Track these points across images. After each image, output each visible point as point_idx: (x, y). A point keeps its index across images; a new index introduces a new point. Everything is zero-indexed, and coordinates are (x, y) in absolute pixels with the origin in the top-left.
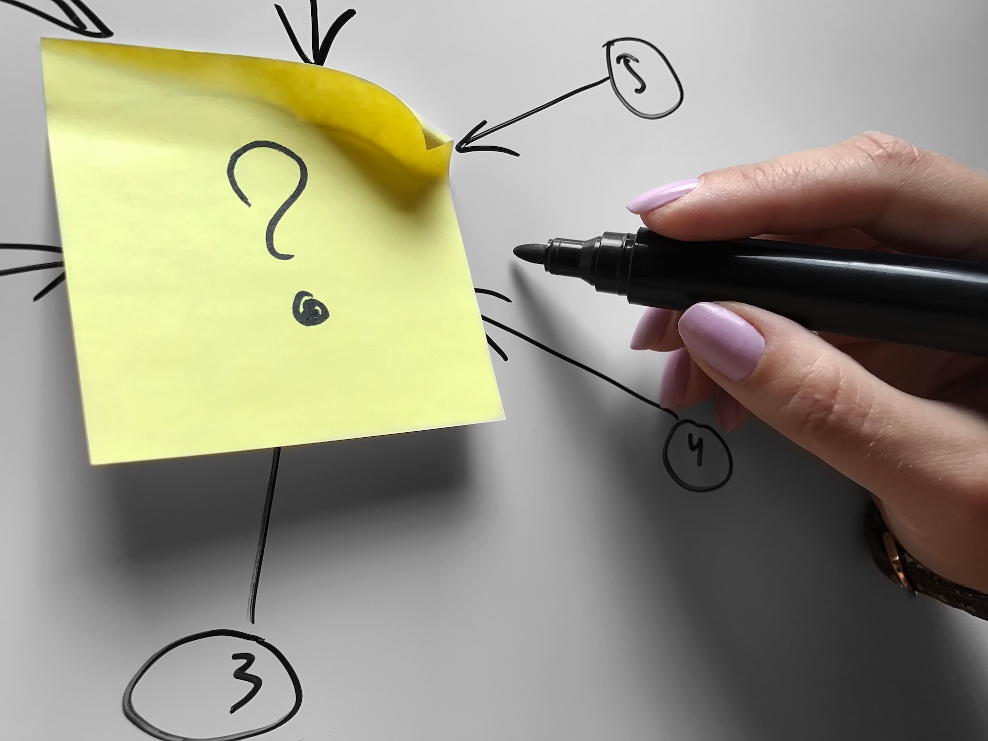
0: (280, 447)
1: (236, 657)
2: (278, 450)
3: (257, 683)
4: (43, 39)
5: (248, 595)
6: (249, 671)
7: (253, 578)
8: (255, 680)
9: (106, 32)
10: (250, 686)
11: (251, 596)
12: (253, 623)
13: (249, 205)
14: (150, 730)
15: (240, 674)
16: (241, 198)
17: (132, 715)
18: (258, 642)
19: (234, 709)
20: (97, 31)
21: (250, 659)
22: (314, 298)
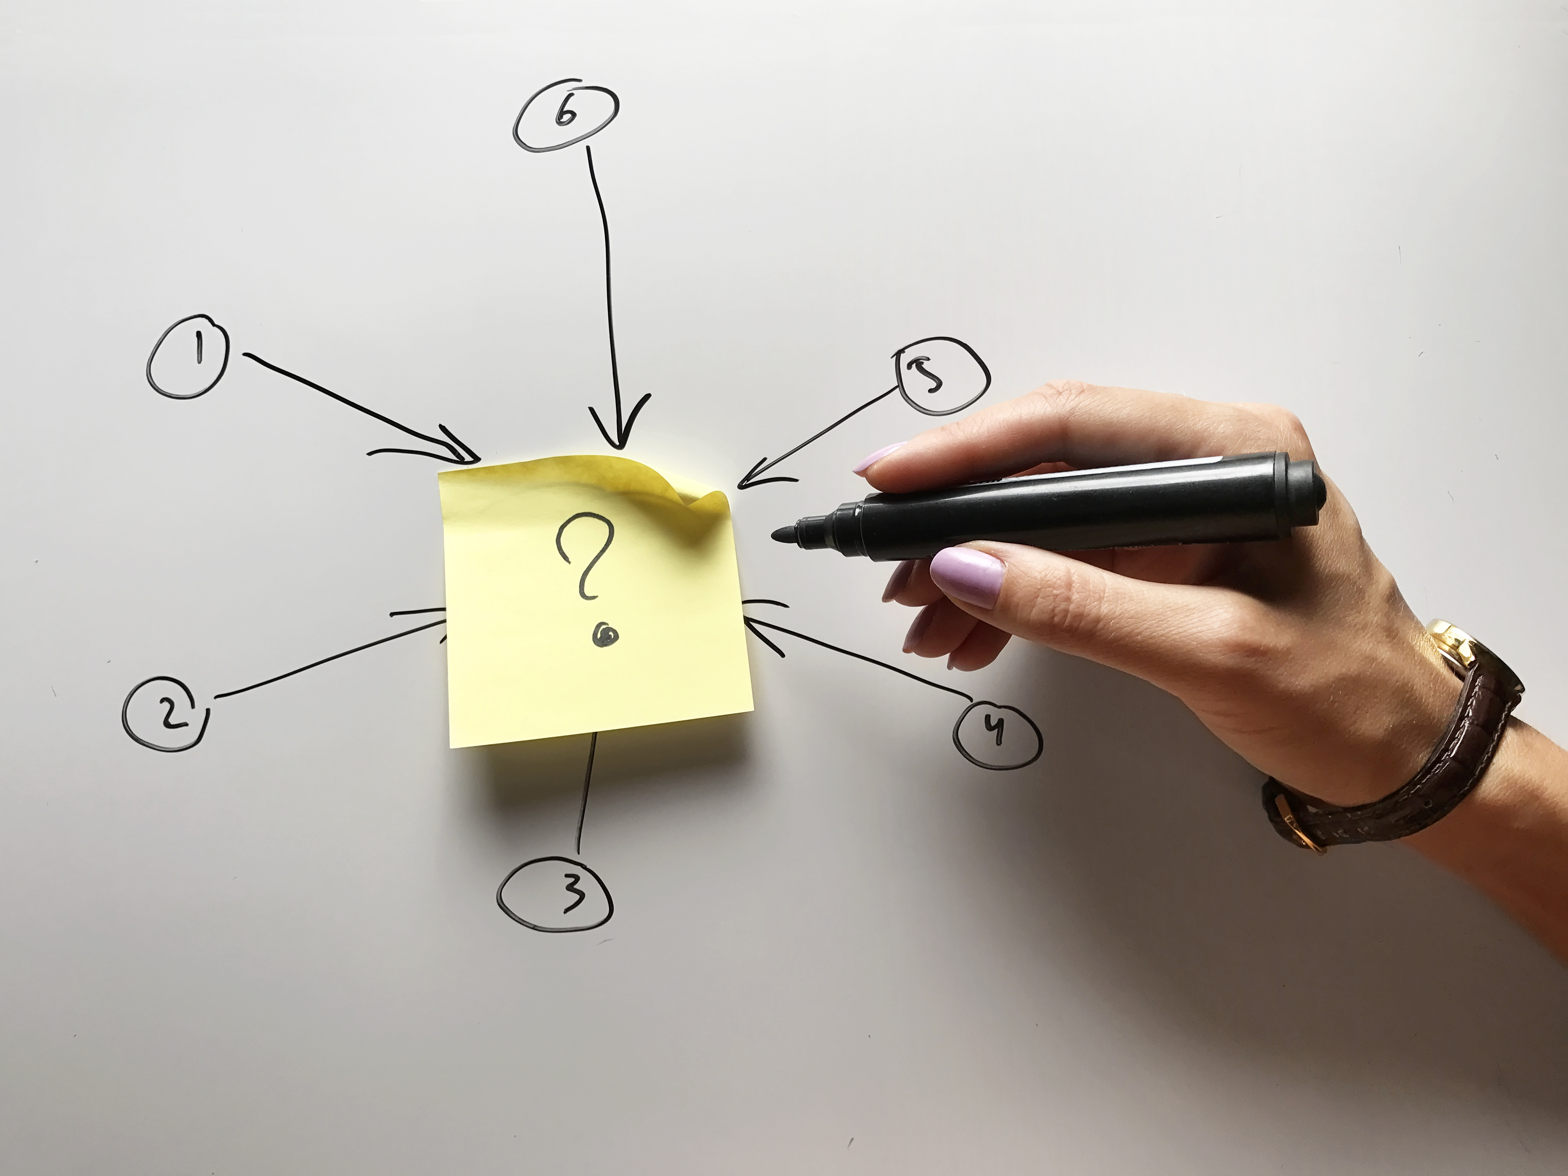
0: (596, 733)
1: (567, 876)
2: (595, 734)
3: (582, 896)
4: (438, 473)
5: (576, 834)
6: (576, 886)
7: (578, 823)
8: (580, 893)
9: (476, 459)
10: (577, 897)
11: (577, 836)
12: (579, 853)
13: (569, 562)
14: (513, 916)
15: (570, 888)
16: (564, 559)
17: (502, 905)
18: (582, 867)
19: (566, 911)
20: (471, 459)
21: (577, 879)
22: (609, 626)
